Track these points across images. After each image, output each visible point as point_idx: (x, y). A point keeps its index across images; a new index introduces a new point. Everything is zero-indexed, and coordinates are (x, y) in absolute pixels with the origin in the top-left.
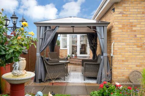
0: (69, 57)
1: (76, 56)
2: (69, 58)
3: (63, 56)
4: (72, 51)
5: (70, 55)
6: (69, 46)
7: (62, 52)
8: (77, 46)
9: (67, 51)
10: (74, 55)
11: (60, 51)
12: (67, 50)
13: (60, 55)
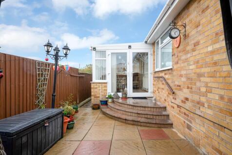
0: (110, 98)
1: (125, 98)
2: (110, 100)
3: (98, 97)
4: (118, 85)
5: (112, 94)
6: (110, 75)
7: (96, 88)
8: (126, 76)
9: (106, 87)
10: (120, 94)
11: (92, 86)
12: (106, 83)
13: (92, 94)
